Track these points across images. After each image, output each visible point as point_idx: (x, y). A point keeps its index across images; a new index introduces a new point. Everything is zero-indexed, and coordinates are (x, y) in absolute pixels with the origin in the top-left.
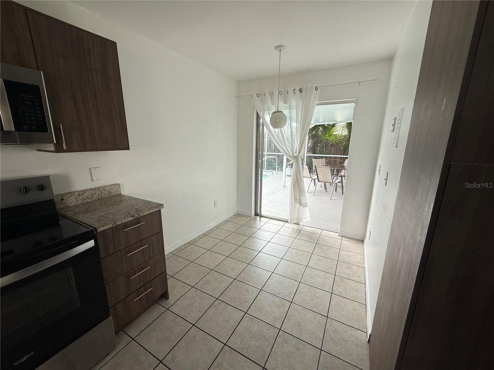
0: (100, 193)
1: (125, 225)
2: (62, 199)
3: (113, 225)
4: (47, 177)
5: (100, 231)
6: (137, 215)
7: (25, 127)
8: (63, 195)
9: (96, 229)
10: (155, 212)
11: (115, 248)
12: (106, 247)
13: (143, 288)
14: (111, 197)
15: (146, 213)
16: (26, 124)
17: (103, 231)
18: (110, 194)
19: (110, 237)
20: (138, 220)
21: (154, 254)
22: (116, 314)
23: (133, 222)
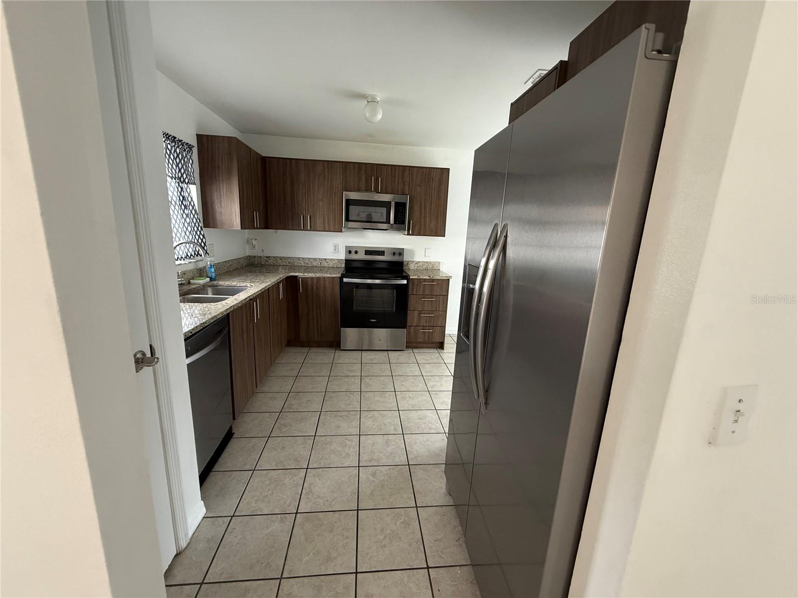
0: (427, 265)
1: (425, 280)
2: (408, 264)
3: (418, 277)
4: (403, 249)
5: (411, 278)
6: (432, 277)
8: (409, 261)
9: (409, 276)
10: (445, 280)
11: (417, 292)
12: (412, 289)
13: (427, 328)
14: (433, 270)
15: (438, 278)
16: (398, 221)
17: (413, 279)
18: (432, 268)
19: (416, 284)
20: (433, 280)
21: (439, 308)
22: (409, 332)
23: (430, 280)
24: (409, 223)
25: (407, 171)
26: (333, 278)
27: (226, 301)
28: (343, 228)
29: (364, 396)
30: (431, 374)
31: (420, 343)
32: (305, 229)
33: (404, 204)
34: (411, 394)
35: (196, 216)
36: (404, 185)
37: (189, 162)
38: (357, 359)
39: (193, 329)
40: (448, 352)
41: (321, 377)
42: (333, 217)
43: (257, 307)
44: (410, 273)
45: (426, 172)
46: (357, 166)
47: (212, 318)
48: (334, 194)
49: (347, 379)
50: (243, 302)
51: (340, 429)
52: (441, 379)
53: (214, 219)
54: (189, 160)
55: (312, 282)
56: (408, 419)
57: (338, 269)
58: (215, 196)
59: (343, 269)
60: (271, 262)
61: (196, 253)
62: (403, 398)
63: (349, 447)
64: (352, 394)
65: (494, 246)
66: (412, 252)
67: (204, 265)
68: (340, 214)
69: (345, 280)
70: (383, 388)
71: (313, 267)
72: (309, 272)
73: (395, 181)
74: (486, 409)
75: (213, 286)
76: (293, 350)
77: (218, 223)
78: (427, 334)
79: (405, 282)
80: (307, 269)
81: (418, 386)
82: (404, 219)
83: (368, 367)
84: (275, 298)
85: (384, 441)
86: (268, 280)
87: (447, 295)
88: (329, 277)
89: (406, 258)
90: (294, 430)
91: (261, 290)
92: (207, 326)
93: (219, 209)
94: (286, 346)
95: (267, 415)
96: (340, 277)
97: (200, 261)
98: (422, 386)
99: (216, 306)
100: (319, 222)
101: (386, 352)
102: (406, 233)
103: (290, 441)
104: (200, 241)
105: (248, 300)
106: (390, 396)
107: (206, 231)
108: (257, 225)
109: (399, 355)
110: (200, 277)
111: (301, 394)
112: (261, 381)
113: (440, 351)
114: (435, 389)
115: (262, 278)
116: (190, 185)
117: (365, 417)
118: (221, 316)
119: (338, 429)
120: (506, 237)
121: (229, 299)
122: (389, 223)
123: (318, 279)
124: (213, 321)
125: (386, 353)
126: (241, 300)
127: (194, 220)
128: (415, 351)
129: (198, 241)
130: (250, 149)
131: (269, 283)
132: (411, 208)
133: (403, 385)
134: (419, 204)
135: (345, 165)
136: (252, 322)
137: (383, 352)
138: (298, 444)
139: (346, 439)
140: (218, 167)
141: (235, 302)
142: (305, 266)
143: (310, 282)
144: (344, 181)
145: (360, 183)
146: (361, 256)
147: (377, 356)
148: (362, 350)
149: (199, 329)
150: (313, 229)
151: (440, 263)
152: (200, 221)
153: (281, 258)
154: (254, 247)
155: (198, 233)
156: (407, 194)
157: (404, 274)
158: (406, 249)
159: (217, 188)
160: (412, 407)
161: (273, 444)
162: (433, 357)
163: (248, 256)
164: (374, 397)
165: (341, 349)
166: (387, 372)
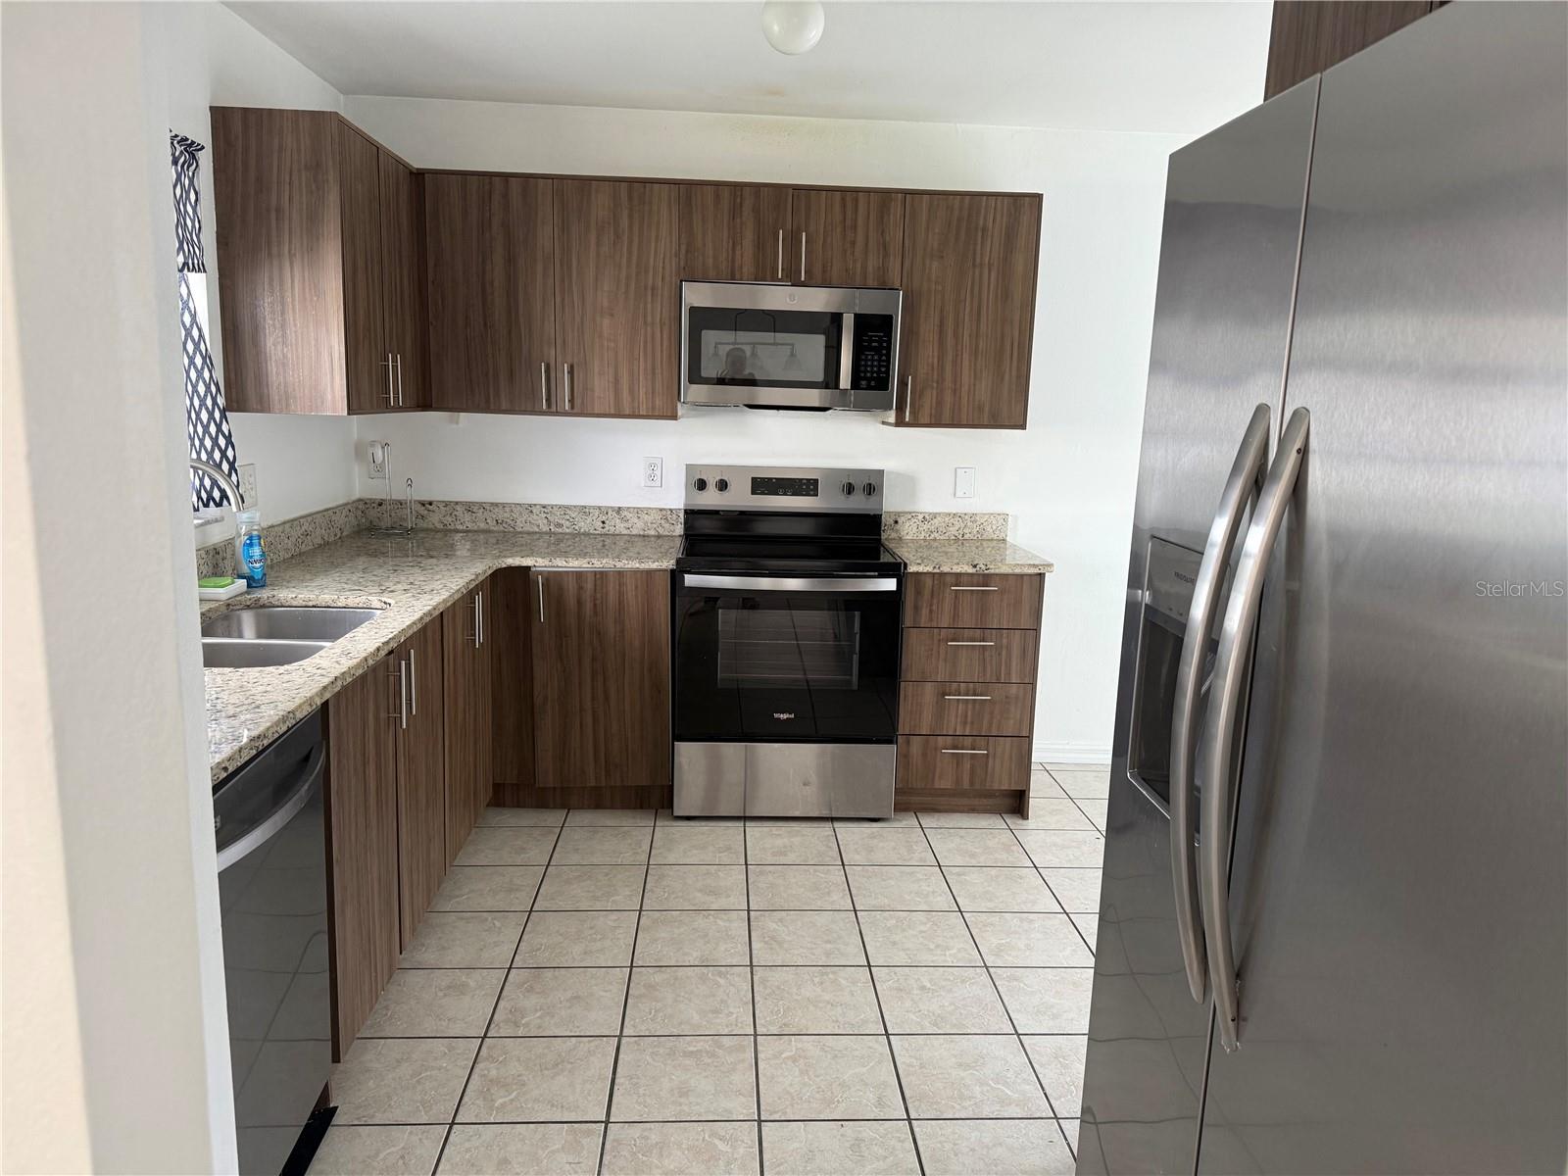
0: (963, 525)
1: (958, 578)
2: (896, 522)
3: (935, 568)
4: (881, 472)
5: (911, 571)
6: (984, 567)
7: (864, 383)
8: (899, 514)
9: (906, 565)
10: (1030, 575)
11: (931, 620)
12: (916, 608)
13: (968, 741)
14: (981, 541)
15: (1005, 570)
16: (865, 378)
17: (917, 573)
18: (982, 534)
19: (927, 593)
20: (986, 578)
21: (1009, 674)
22: (906, 756)
23: (975, 579)
24: (903, 384)
25: (896, 209)
26: (649, 573)
27: (315, 659)
28: (679, 405)
29: (764, 981)
30: (991, 905)
31: (943, 793)
32: (552, 410)
33: (885, 323)
34: (924, 977)
35: (206, 374)
36: (886, 255)
37: (188, 197)
38: (729, 848)
39: (230, 759)
40: (1041, 825)
41: (614, 916)
42: (645, 369)
43: (409, 677)
44: (906, 554)
45: (961, 209)
46: (726, 193)
47: (284, 719)
48: (649, 293)
49: (700, 922)
50: (371, 662)
51: (692, 1099)
52: (1025, 925)
53: (261, 379)
54: (188, 193)
55: (581, 588)
56: (922, 1066)
57: (660, 541)
58: (267, 307)
59: (678, 543)
60: (435, 520)
61: (204, 496)
62: (899, 990)
63: (728, 1164)
64: (720, 974)
65: (1257, 485)
66: (909, 482)
67: (227, 536)
68: (670, 356)
69: (691, 580)
70: (828, 954)
71: (577, 535)
72: (565, 554)
73: (853, 243)
74: (1237, 1040)
75: (257, 606)
76: (509, 818)
77: (275, 396)
78: (967, 766)
79: (889, 584)
80: (559, 541)
81: (948, 948)
82: (887, 372)
83: (770, 878)
84: (459, 641)
85: (847, 1145)
86: (437, 585)
87: (1037, 630)
88: (636, 572)
89: (891, 502)
90: (536, 1100)
91: (421, 618)
92: (270, 745)
93: (279, 347)
94: (488, 805)
95: (439, 1046)
96: (672, 571)
97: (217, 521)
98: (959, 948)
99: (286, 677)
100: (600, 387)
101: (829, 825)
102: (892, 420)
103: (523, 1140)
104: (217, 455)
105: (383, 653)
106: (854, 983)
107: (237, 421)
108: (396, 398)
109: (872, 837)
110: (215, 575)
111: (549, 973)
112: (414, 930)
113: (1014, 822)
114: (1010, 960)
115: (418, 576)
116: (189, 274)
117: (775, 1057)
118: (306, 710)
119: (682, 1100)
120: (1304, 452)
121: (321, 653)
122: (837, 386)
123: (601, 576)
124: (284, 729)
125: (825, 829)
126: (365, 655)
127: (201, 389)
128: (928, 821)
129: (210, 454)
130: (378, 148)
131: (445, 595)
132: (909, 333)
133: (894, 943)
134: (937, 322)
135: (687, 193)
136: (392, 728)
137: (815, 824)
138: (553, 1152)
139: (713, 1134)
140: (278, 210)
141: (346, 664)
142: (550, 533)
143: (571, 587)
144: (683, 248)
145: (738, 252)
146: (740, 498)
147: (796, 840)
148: (745, 818)
149: (247, 759)
150: (580, 408)
151: (1005, 517)
152: (218, 389)
153: (469, 507)
154: (380, 468)
155: (213, 429)
156: (897, 285)
157: (885, 558)
158: (890, 473)
159: (271, 280)
160: (935, 1024)
161: (468, 1150)
162: (990, 844)
163: (360, 500)
164: (799, 988)
165: (675, 814)
166: (835, 897)
